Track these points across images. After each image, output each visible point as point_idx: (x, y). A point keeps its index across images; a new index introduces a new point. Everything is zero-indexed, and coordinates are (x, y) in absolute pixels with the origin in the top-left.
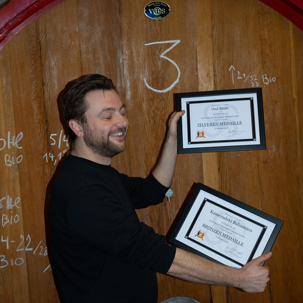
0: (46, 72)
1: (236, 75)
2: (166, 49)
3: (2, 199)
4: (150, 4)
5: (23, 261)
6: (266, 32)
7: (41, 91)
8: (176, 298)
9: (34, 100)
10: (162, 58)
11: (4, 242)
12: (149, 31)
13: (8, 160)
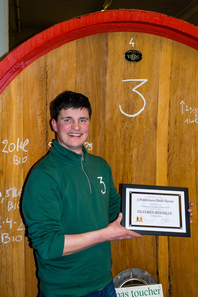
0: (50, 95)
1: (185, 108)
2: (137, 85)
3: (9, 189)
4: (128, 51)
5: (22, 238)
8: (132, 269)
9: (39, 115)
10: (134, 91)
11: (8, 223)
12: (126, 71)
13: (16, 160)
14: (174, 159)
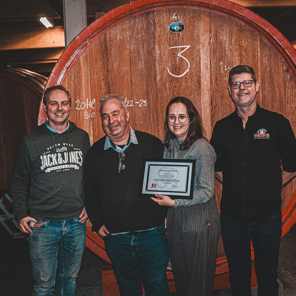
0: (110, 64)
1: (224, 68)
2: (182, 51)
6: (243, 42)
7: (107, 75)
9: (102, 80)
10: (179, 56)
12: (172, 40)
13: (86, 115)
14: (216, 111)
